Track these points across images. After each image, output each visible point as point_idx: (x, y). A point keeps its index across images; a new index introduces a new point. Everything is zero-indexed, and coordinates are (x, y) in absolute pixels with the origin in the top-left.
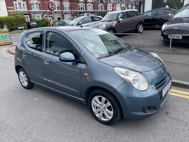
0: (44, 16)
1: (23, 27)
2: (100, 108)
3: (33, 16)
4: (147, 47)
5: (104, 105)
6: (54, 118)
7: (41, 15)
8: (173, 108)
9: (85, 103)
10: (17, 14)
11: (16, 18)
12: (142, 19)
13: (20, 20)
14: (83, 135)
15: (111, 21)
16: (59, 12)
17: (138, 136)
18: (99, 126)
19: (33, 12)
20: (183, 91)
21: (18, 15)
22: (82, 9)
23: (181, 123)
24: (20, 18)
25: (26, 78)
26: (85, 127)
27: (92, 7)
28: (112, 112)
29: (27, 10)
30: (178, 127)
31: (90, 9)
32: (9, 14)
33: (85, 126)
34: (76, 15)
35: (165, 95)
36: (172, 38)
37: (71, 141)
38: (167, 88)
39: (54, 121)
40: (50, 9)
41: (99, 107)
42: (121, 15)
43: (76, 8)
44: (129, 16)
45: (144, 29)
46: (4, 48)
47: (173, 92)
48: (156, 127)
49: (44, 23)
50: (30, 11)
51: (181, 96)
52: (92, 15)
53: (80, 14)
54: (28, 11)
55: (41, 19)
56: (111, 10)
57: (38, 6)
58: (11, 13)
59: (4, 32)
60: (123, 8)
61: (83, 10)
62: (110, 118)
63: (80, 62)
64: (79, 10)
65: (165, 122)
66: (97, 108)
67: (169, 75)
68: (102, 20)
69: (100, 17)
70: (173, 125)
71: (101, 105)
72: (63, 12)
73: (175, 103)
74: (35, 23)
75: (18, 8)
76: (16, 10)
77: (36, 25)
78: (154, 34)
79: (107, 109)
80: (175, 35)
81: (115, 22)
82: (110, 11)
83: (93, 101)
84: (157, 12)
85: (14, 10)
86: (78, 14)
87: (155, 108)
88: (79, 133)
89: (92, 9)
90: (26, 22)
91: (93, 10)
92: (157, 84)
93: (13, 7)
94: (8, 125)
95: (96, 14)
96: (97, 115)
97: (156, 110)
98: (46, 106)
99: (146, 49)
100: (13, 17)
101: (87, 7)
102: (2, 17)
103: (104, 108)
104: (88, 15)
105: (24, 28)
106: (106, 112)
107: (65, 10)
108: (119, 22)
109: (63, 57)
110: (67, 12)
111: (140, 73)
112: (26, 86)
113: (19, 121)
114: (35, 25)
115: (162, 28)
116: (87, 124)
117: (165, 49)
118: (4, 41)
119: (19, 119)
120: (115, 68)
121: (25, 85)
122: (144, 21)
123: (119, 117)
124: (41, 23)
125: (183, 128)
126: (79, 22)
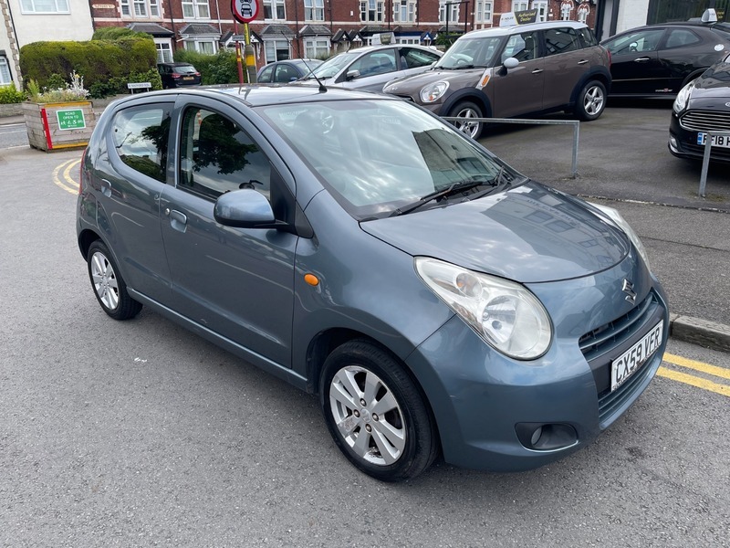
0: (227, 43)
1: (146, 81)
2: (361, 415)
3: (188, 42)
4: (606, 179)
5: (375, 402)
6: (190, 439)
7: (217, 37)
8: (665, 436)
9: (309, 390)
10: (126, 34)
11: (122, 47)
12: (601, 63)
13: (137, 57)
14: (283, 511)
15: (471, 67)
16: (282, 27)
17: (496, 535)
18: (352, 483)
19: (187, 26)
20: (724, 367)
21: (128, 38)
22: (372, 18)
23: (687, 501)
24: (138, 50)
25: (113, 277)
26: (298, 483)
27: (415, 9)
28: (400, 435)
29: (166, 17)
30: (668, 516)
31: (404, 19)
32: (98, 30)
33: (300, 477)
34: (350, 39)
35: (623, 380)
36: (713, 144)
37: (234, 531)
38: (639, 354)
39: (188, 451)
40: (236, 17)
41: (355, 410)
42: (516, 44)
43: (352, 13)
44: (552, 50)
45: (609, 104)
46: (68, 162)
47: (681, 367)
48: (575, 508)
49: (224, 68)
50: (175, 21)
51: (711, 386)
52: (404, 42)
53: (365, 38)
54: (169, 21)
55: (215, 52)
56: (490, 21)
57: (207, 4)
58: (103, 29)
59: (71, 100)
60: (525, 17)
61: (376, 22)
62: (395, 455)
63: (292, 230)
64: (363, 22)
65: (620, 488)
66: (350, 412)
67: (656, 298)
68: (439, 64)
69: (433, 49)
70: (650, 505)
71: (363, 402)
72: (297, 27)
73: (679, 414)
74: (192, 69)
75: (132, 9)
76: (124, 17)
77: (195, 76)
78: (649, 126)
79: (383, 421)
80: (726, 135)
81: (488, 72)
82: (483, 26)
83: (335, 385)
84: (667, 35)
85: (118, 16)
86: (357, 37)
87: (572, 430)
88: (271, 504)
89: (411, 19)
90: (159, 65)
91: (418, 20)
92: (590, 333)
93: (113, 7)
94: (21, 451)
95: (427, 38)
96: (350, 441)
97: (577, 438)
98: (172, 388)
99: (602, 185)
100: (109, 44)
101: (394, 8)
102: (73, 43)
103: (374, 414)
104: (387, 43)
105: (149, 85)
106: (379, 431)
107: (307, 21)
108: (504, 71)
109: (230, 205)
110: (315, 29)
111: (520, 288)
112: (113, 307)
113: (63, 440)
114: (193, 78)
115: (676, 102)
116: (310, 471)
117: (678, 190)
118: (70, 132)
119: (65, 433)
120: (420, 263)
121: (109, 305)
122: (609, 70)
123: (425, 457)
124: (214, 71)
125: (689, 520)
126: (347, 70)
